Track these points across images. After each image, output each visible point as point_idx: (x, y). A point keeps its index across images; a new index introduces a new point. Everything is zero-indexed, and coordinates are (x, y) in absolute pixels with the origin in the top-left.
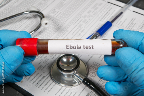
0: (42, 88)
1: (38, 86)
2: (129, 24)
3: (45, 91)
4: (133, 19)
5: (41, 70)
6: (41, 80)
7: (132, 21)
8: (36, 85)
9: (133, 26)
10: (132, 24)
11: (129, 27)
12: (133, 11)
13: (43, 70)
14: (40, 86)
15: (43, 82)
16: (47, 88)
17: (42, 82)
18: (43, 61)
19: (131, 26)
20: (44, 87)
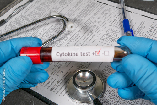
0: (57, 92)
1: (53, 90)
2: (139, 28)
3: (60, 95)
4: (142, 23)
5: (55, 75)
6: (56, 85)
7: (142, 24)
8: (51, 89)
9: (143, 30)
10: (142, 28)
11: (139, 30)
12: (142, 15)
13: (57, 75)
14: (55, 90)
15: (58, 87)
16: (62, 92)
17: (56, 87)
18: (57, 66)
19: (141, 30)
20: (58, 91)
